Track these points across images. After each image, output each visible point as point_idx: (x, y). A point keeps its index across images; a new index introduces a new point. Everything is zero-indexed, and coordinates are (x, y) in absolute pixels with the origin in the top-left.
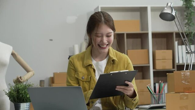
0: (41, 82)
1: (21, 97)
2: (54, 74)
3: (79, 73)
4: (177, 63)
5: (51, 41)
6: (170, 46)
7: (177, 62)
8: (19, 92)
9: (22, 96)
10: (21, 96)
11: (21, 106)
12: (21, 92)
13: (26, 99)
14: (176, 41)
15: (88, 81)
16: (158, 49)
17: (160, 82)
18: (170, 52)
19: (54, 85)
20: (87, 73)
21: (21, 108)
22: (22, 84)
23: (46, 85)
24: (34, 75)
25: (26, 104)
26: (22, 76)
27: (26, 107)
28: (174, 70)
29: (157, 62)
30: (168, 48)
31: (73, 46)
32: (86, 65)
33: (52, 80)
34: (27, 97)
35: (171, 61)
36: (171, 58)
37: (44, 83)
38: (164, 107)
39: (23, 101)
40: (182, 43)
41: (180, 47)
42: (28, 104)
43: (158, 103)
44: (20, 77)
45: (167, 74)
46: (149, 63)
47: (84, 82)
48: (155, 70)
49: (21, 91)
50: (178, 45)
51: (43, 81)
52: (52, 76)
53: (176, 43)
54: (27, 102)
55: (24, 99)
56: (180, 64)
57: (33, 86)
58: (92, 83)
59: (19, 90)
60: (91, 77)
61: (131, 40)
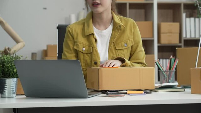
0: (33, 55)
1: (6, 72)
2: (48, 46)
3: (79, 44)
4: (185, 38)
5: (45, 10)
6: (177, 19)
7: (184, 36)
8: (5, 65)
9: (8, 70)
10: (6, 70)
11: (7, 82)
12: (6, 66)
13: (12, 74)
14: (184, 12)
15: (89, 52)
16: (164, 21)
17: (171, 57)
18: (177, 25)
19: (47, 59)
20: (88, 43)
21: (6, 84)
22: (8, 56)
23: (38, 58)
24: (24, 46)
25: (13, 80)
26: (10, 48)
27: (12, 83)
28: (180, 44)
29: (162, 36)
30: (174, 21)
31: (70, 16)
32: (87, 34)
33: (45, 53)
34: (14, 71)
35: (178, 35)
36: (178, 31)
37: (36, 56)
38: (175, 87)
39: (9, 77)
40: (190, 16)
41: (188, 19)
42: (15, 79)
43: (168, 82)
44: (8, 49)
45: (177, 48)
46: (153, 36)
47: (85, 55)
48: (159, 45)
49: (7, 64)
50: (186, 17)
51: (36, 54)
52: (45, 48)
53: (184, 15)
54: (13, 77)
55: (10, 74)
56: (188, 39)
57: (22, 58)
58: (95, 55)
59: (4, 62)
60: (92, 48)
61: (134, 11)
